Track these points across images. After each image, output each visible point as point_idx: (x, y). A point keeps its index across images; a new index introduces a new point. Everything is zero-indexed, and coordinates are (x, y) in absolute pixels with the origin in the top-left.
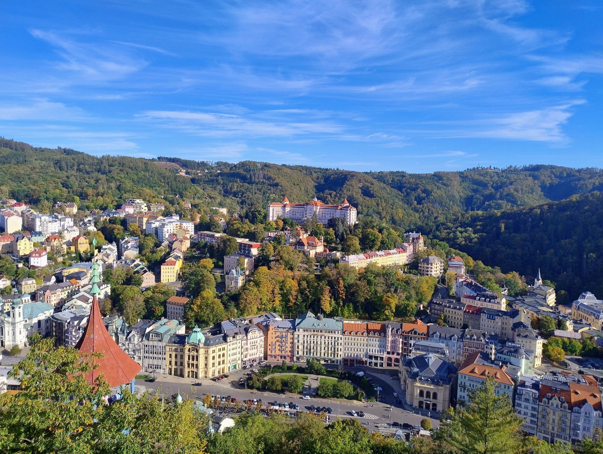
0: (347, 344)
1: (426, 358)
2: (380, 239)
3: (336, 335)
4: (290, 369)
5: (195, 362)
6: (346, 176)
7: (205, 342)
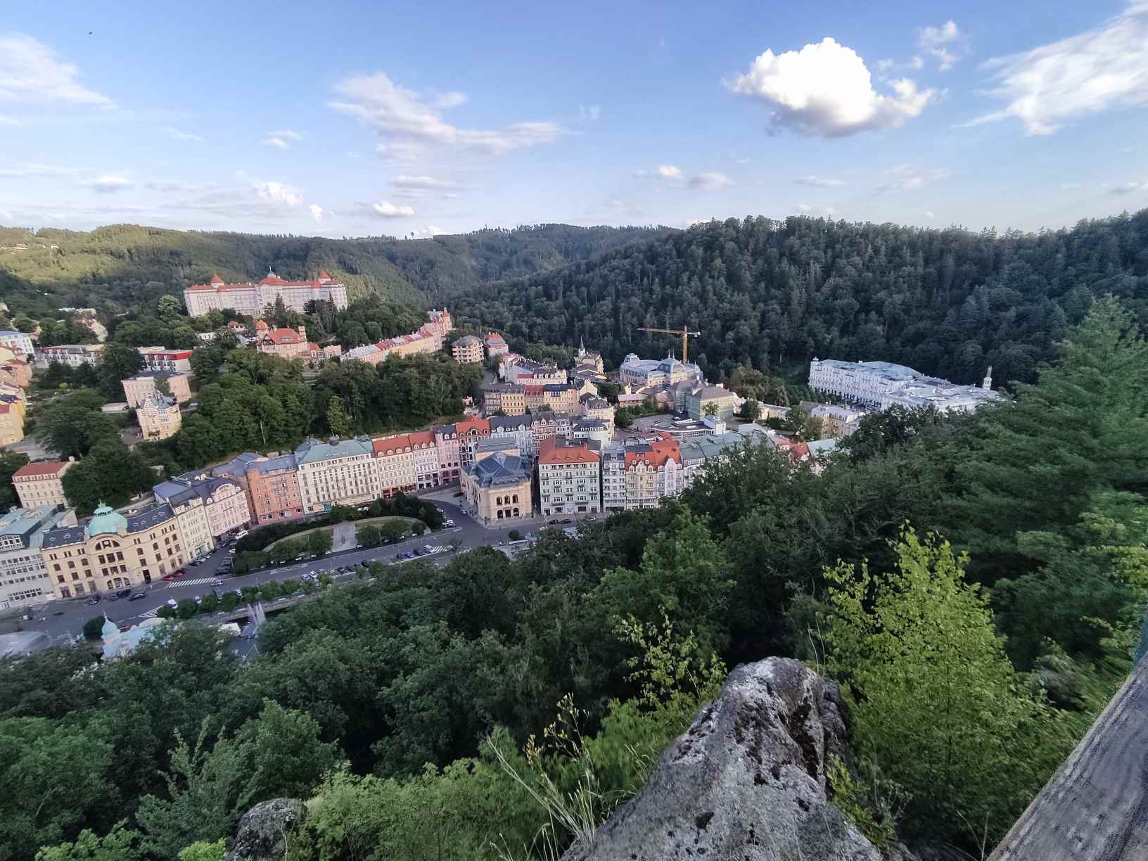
0: (383, 468)
3: (366, 461)
4: (301, 526)
5: (117, 563)
7: (130, 525)
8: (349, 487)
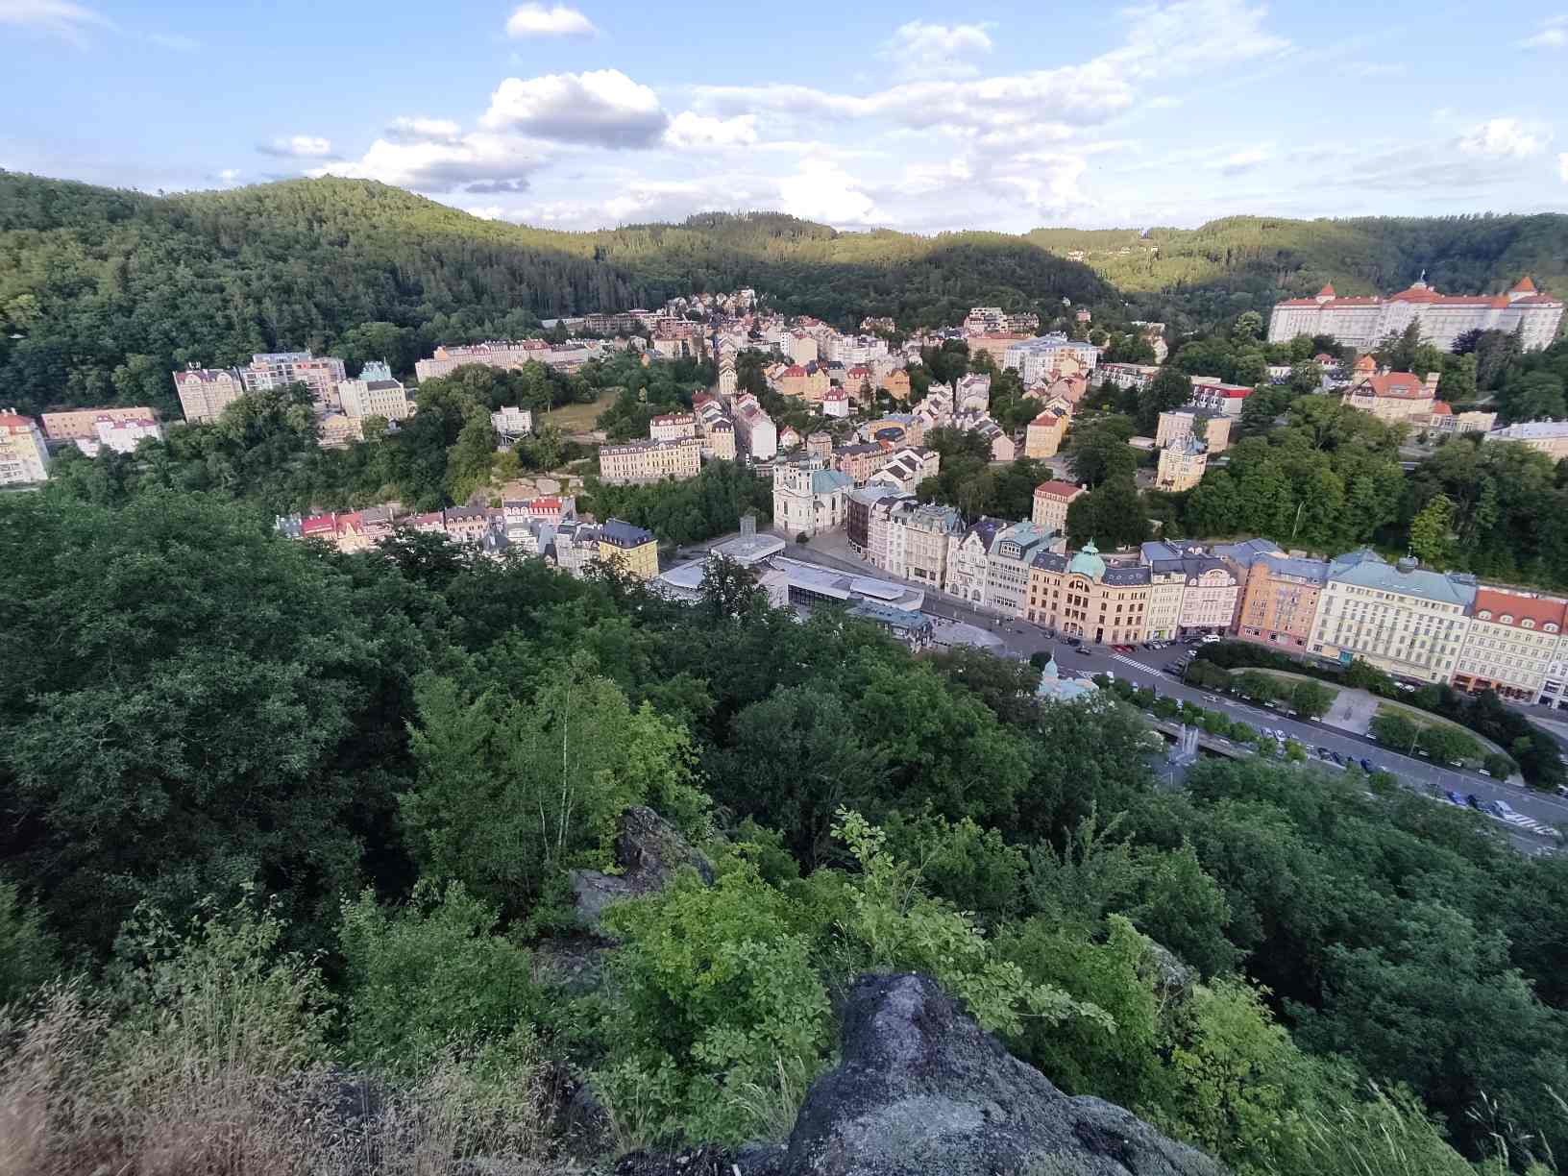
0: (1477, 639)
3: (1449, 616)
4: (1294, 665)
5: (1081, 609)
7: (1106, 575)
8: (1395, 645)
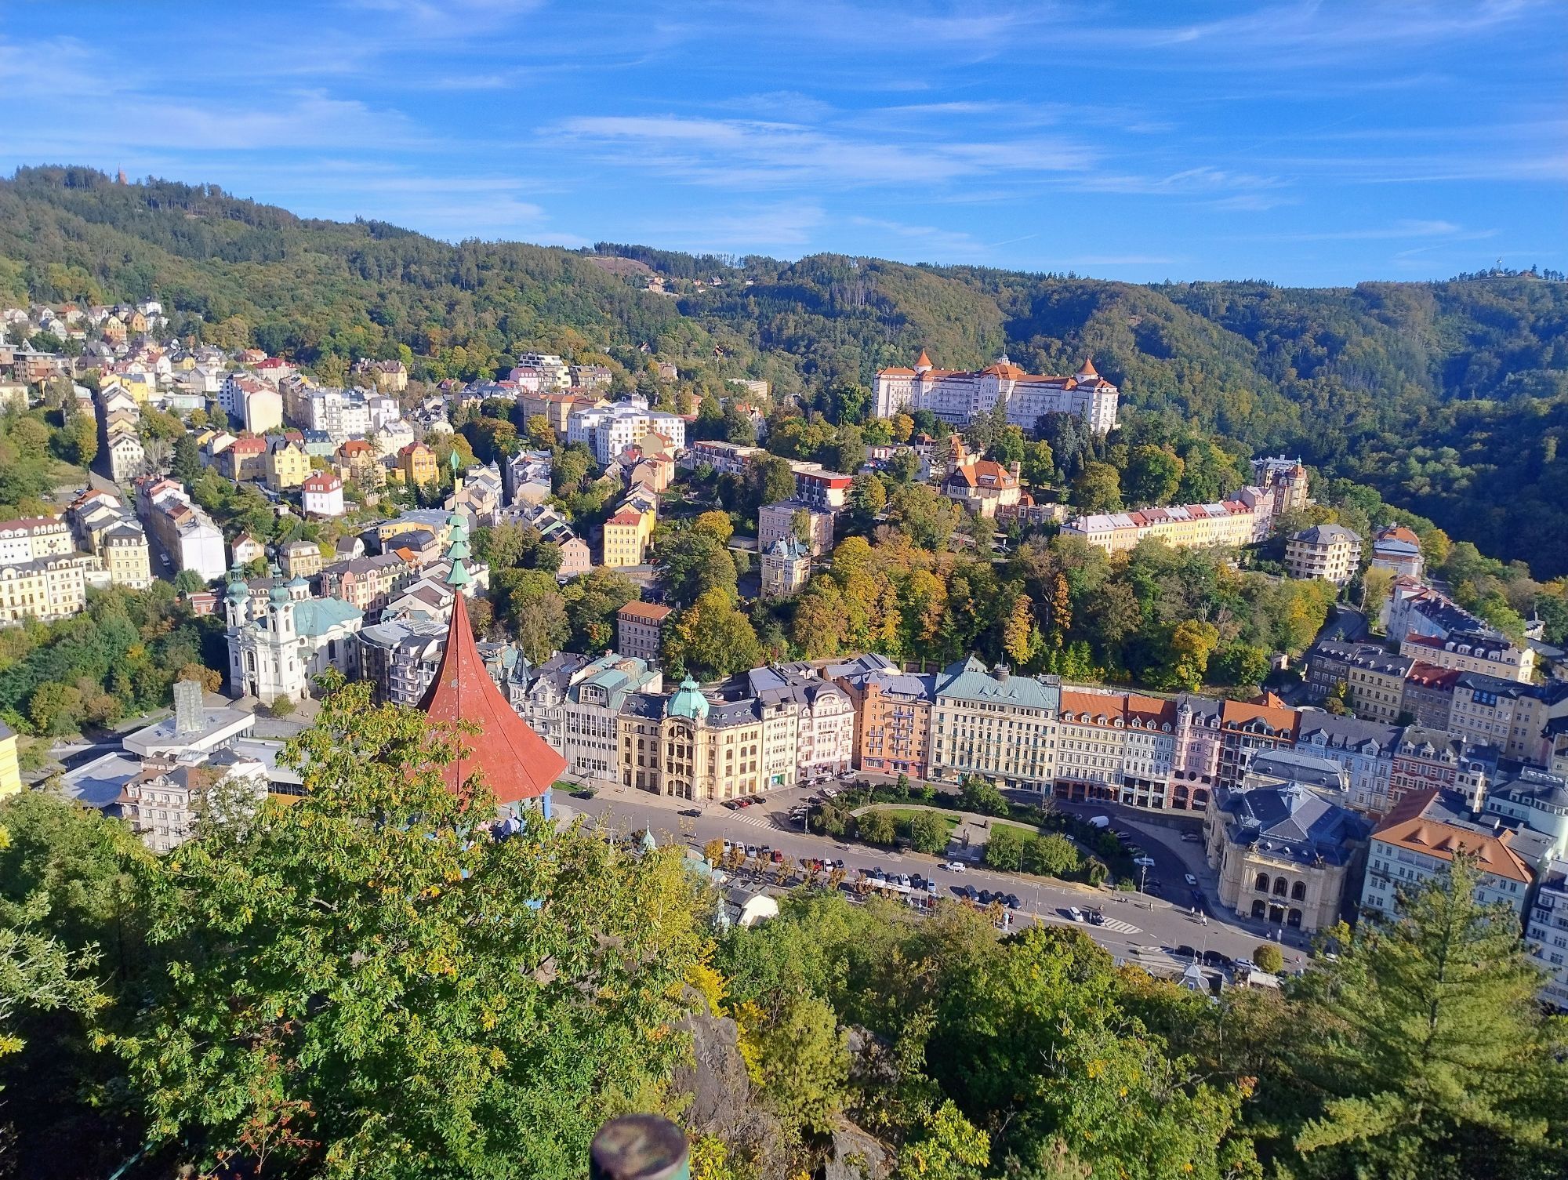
0: (1067, 744)
1: (1285, 794)
2: (1178, 475)
3: (1041, 721)
4: (916, 795)
5: (685, 762)
6: (1093, 295)
7: (710, 716)
8: (1003, 759)
